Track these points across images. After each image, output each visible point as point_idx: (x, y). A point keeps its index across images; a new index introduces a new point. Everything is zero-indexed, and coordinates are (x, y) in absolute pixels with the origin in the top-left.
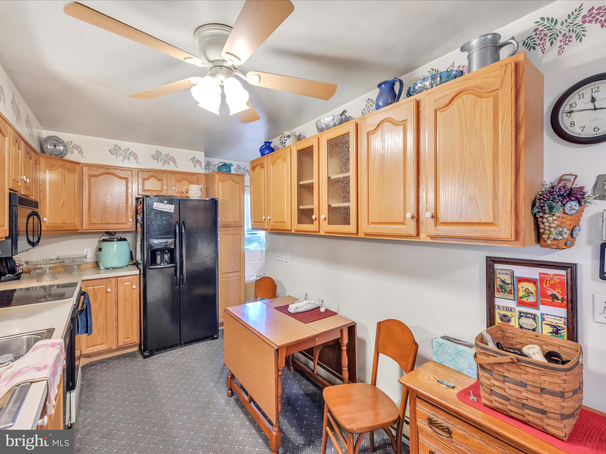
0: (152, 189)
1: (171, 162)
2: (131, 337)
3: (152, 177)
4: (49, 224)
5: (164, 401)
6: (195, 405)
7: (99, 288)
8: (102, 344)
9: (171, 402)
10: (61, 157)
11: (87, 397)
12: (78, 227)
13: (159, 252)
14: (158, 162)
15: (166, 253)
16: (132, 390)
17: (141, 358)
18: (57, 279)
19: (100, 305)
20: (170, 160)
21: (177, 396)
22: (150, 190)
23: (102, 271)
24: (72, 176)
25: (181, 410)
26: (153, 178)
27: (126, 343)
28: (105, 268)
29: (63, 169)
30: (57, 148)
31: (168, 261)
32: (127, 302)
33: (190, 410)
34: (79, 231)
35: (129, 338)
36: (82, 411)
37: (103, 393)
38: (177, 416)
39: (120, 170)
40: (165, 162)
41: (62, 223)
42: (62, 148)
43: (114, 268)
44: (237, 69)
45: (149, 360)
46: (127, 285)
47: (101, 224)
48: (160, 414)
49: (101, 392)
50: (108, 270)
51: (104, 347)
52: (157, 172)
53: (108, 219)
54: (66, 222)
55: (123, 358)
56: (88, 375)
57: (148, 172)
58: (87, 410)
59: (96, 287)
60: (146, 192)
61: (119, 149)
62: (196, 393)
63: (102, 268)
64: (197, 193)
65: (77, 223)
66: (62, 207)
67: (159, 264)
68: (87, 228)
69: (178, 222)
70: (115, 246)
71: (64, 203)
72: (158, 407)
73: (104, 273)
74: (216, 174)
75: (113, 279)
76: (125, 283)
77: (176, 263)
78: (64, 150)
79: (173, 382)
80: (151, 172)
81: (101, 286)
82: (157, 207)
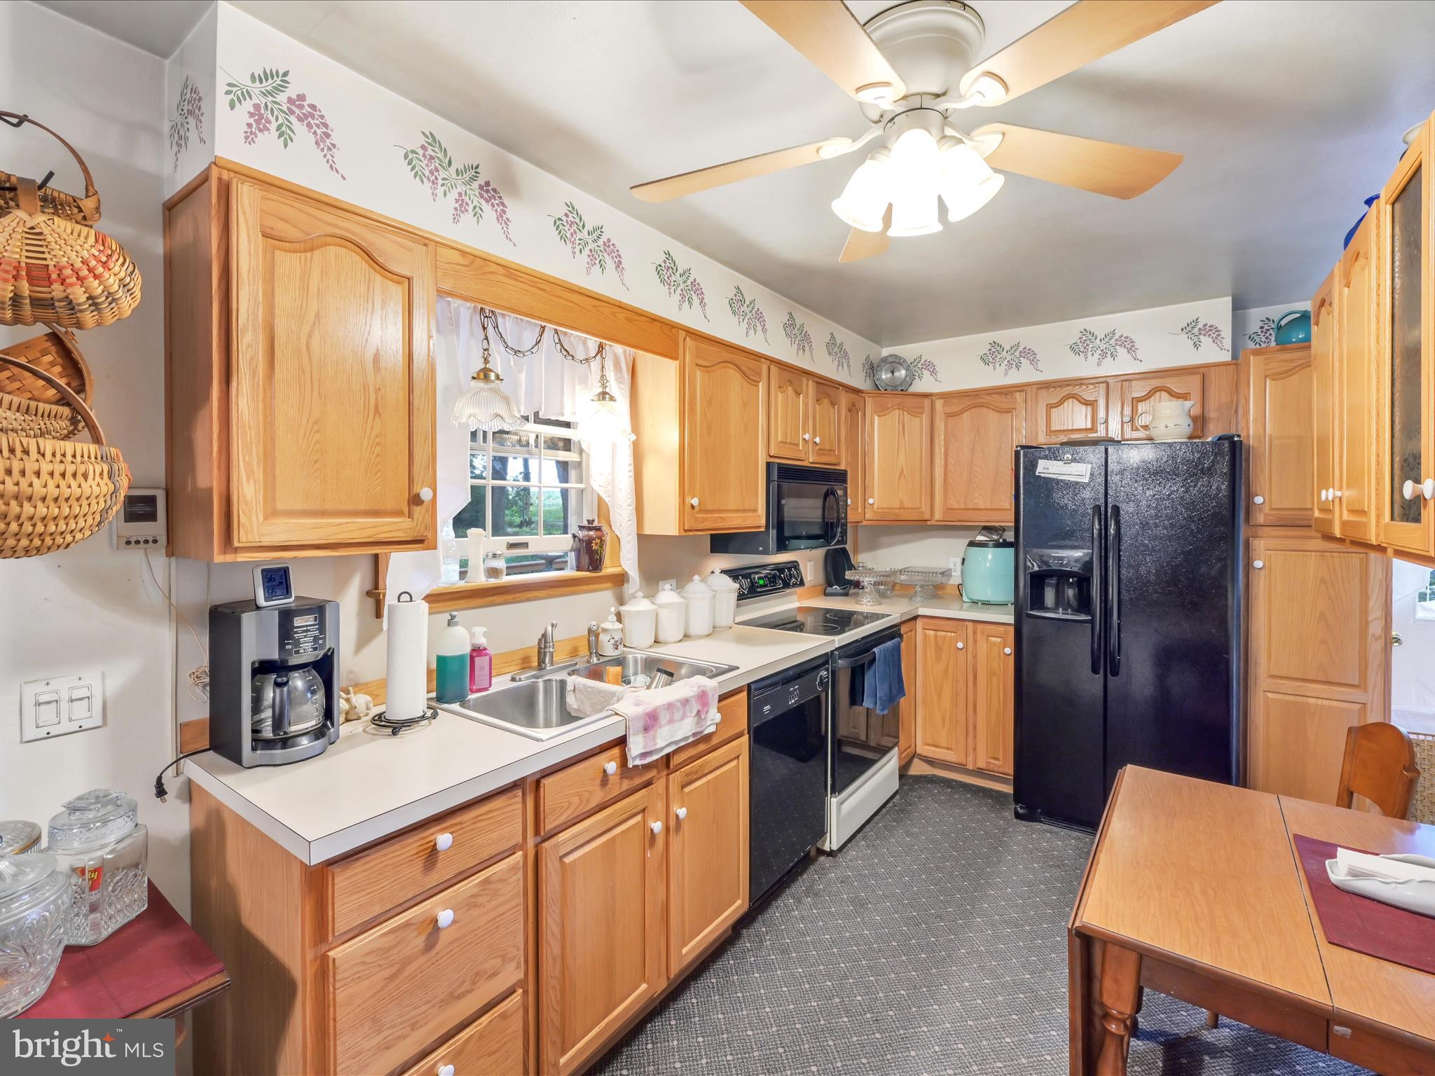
0: (1070, 428)
1: (1121, 351)
2: (1001, 758)
3: (1068, 398)
4: (878, 508)
5: (979, 920)
6: (1028, 976)
7: (945, 637)
8: (948, 749)
9: (989, 932)
10: (902, 390)
11: (885, 827)
12: (927, 516)
13: (1054, 581)
14: (1086, 358)
15: (1070, 585)
16: (948, 861)
17: (1009, 814)
18: (880, 604)
19: (946, 672)
20: (1117, 347)
21: (1009, 930)
22: (1064, 431)
23: (965, 606)
24: (917, 420)
25: (994, 963)
26: (1071, 400)
27: (991, 767)
28: (970, 599)
29: (901, 411)
30: (896, 374)
31: (1073, 602)
32: (995, 680)
33: (1008, 979)
34: (929, 523)
35: (996, 759)
36: (863, 843)
37: (908, 836)
38: (975, 966)
39: (1000, 393)
40: (1104, 355)
41: (900, 508)
42: (903, 372)
43: (986, 604)
44: (944, 94)
45: (1023, 826)
46: (995, 643)
47: (965, 509)
48: (952, 937)
49: (907, 832)
50: (975, 606)
51: (950, 756)
52: (1082, 384)
53: (976, 501)
54: (906, 506)
55: (984, 797)
56: (915, 793)
57: (1060, 386)
58: (868, 846)
59: (940, 633)
60: (1053, 437)
61: (998, 349)
62: (1053, 955)
63: (965, 598)
64: (1171, 425)
65: (925, 508)
66: (899, 479)
67: (1049, 609)
68: (941, 518)
69: (1099, 507)
70: (990, 557)
71: (902, 471)
72: (960, 921)
73: (968, 610)
74: (1252, 357)
75: (970, 625)
76: (992, 639)
77: (1093, 616)
78: (906, 376)
79: (1029, 898)
80: (1068, 385)
81: (949, 634)
82: (1045, 471)
